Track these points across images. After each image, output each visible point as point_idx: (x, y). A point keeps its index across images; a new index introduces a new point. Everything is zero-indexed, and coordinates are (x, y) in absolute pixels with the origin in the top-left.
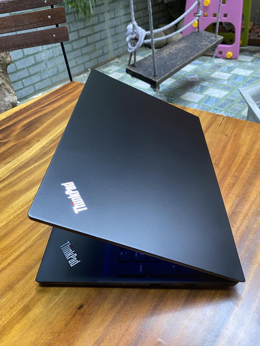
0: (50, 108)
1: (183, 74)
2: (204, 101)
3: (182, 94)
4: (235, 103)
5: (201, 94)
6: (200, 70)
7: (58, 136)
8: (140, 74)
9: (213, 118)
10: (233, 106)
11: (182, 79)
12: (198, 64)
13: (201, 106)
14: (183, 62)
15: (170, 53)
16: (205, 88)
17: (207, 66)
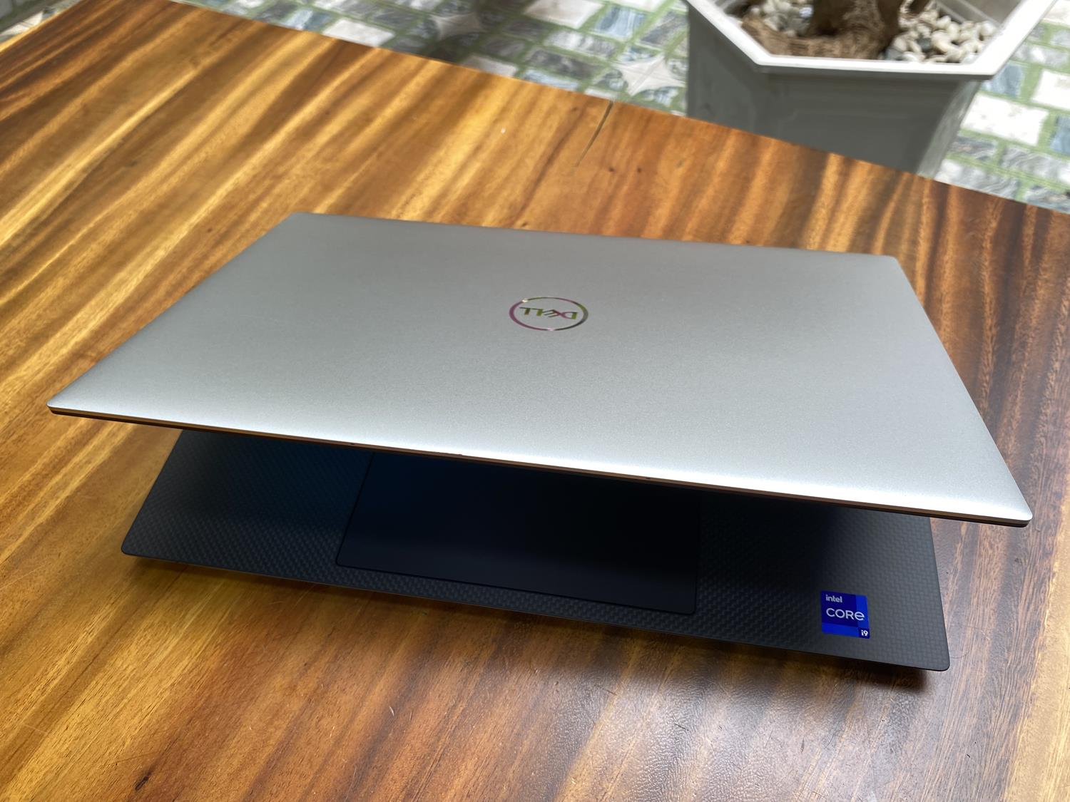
0: (24, 101)
2: (599, 23)
7: (56, 205)
9: (575, 109)
13: (590, 42)
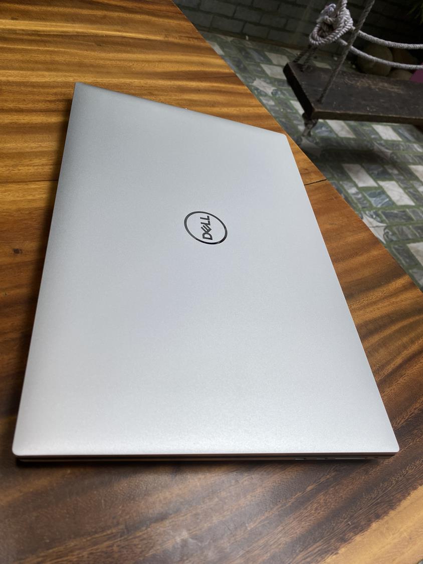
1: (373, 136)
2: (369, 192)
3: (349, 163)
4: (411, 224)
5: (375, 180)
6: (402, 148)
8: (300, 84)
10: (404, 228)
11: (366, 143)
12: (406, 138)
14: (376, 111)
15: (369, 88)
16: (387, 176)
17: (416, 149)
